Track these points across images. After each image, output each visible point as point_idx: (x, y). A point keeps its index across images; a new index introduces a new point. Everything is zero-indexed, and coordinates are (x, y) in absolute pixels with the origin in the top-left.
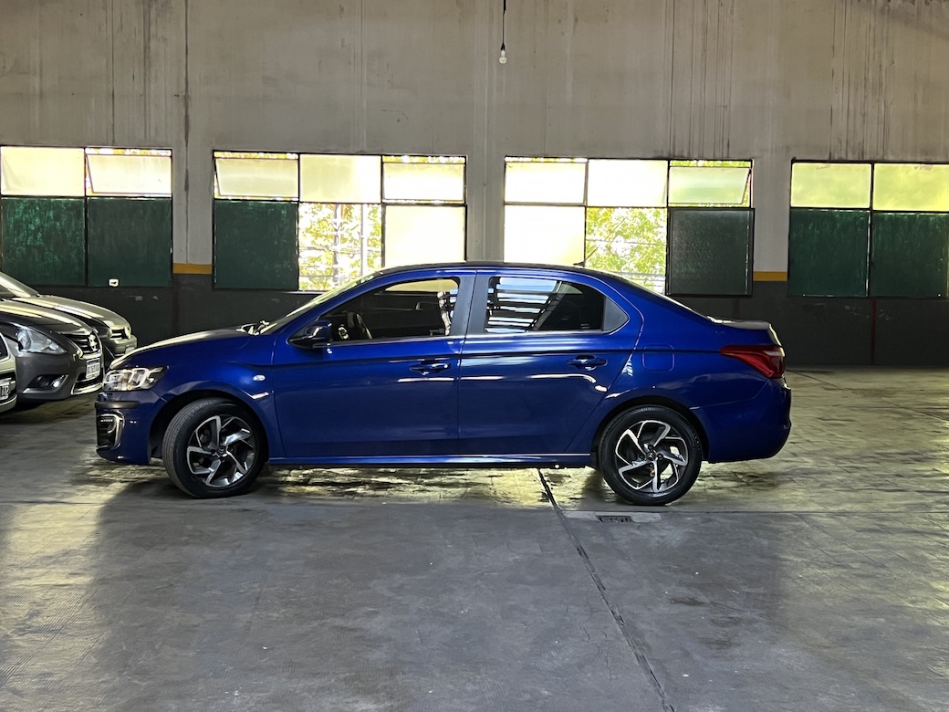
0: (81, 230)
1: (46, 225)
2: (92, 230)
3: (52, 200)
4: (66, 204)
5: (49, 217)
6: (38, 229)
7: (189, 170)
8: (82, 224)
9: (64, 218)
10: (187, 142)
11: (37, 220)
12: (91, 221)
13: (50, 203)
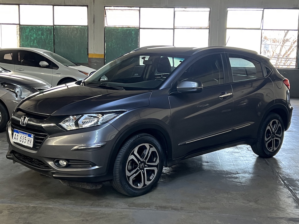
0: (52, 39)
1: (38, 37)
2: (56, 40)
3: (40, 27)
4: (46, 29)
5: (39, 34)
6: (35, 39)
7: (95, 14)
8: (52, 37)
9: (45, 34)
10: (94, 3)
11: (34, 35)
12: (56, 36)
13: (39, 28)
